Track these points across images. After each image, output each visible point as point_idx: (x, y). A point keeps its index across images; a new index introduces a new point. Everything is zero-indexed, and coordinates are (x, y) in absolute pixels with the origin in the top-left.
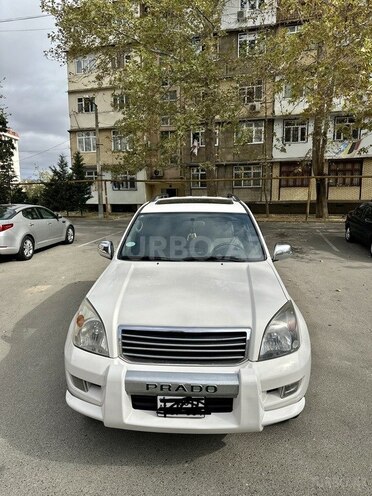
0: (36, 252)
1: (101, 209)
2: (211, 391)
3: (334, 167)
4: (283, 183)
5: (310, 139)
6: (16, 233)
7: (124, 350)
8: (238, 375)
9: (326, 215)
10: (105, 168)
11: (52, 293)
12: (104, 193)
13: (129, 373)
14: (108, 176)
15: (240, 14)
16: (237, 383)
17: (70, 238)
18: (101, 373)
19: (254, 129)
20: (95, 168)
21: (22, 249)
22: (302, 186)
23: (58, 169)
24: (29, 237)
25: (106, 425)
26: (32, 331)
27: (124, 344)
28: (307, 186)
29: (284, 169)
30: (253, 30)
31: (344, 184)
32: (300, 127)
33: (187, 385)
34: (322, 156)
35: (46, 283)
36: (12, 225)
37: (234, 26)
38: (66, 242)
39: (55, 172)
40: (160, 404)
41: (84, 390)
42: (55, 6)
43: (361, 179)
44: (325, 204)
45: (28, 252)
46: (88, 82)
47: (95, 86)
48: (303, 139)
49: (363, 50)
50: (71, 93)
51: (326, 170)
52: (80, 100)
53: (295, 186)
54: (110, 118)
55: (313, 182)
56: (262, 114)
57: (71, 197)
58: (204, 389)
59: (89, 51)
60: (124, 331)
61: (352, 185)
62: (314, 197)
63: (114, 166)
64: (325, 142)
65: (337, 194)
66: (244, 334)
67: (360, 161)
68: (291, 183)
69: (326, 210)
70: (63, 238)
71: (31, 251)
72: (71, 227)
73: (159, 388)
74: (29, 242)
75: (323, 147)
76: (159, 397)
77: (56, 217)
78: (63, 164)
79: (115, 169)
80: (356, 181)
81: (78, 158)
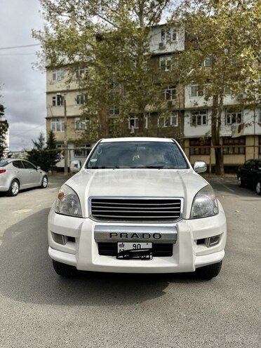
0: (21, 191)
1: (66, 170)
2: (157, 237)
3: (226, 142)
4: (192, 152)
5: (210, 122)
6: (7, 176)
7: (93, 213)
8: (176, 228)
9: (223, 173)
10: (70, 142)
11: (32, 213)
12: (69, 159)
13: (96, 226)
14: (71, 147)
15: (161, 45)
16: (175, 232)
17: (45, 184)
18: (76, 227)
19: (172, 117)
20: (63, 143)
21: (11, 188)
22: (205, 154)
23: (38, 142)
24: (16, 180)
25: (78, 268)
26: (18, 234)
27: (93, 209)
28: (209, 154)
29: (192, 143)
30: (169, 54)
31: (234, 154)
32: (202, 116)
33: (140, 234)
34: (218, 134)
35: (27, 208)
36: (5, 171)
37: (157, 52)
38: (41, 187)
39: (36, 144)
40: (120, 249)
41: (62, 243)
42: (41, 34)
43: (245, 149)
44: (222, 166)
45: (15, 191)
46: (60, 86)
47: (65, 89)
48: (204, 123)
49: (242, 55)
50: (48, 93)
51: (221, 143)
52: (54, 98)
53: (200, 154)
54: (74, 109)
55: (213, 151)
56: (177, 107)
57: (45, 161)
58: (152, 236)
59: (61, 66)
60: (93, 200)
61: (239, 153)
62: (214, 162)
63: (76, 140)
64: (220, 123)
65: (229, 160)
66: (179, 201)
67: (244, 138)
68: (197, 152)
69: (222, 170)
70: (40, 184)
71: (17, 191)
72: (46, 176)
73: (119, 236)
74: (16, 184)
75: (219, 127)
76: (119, 243)
77: (36, 169)
78: (41, 139)
79: (76, 143)
80: (242, 150)
81: (51, 135)
